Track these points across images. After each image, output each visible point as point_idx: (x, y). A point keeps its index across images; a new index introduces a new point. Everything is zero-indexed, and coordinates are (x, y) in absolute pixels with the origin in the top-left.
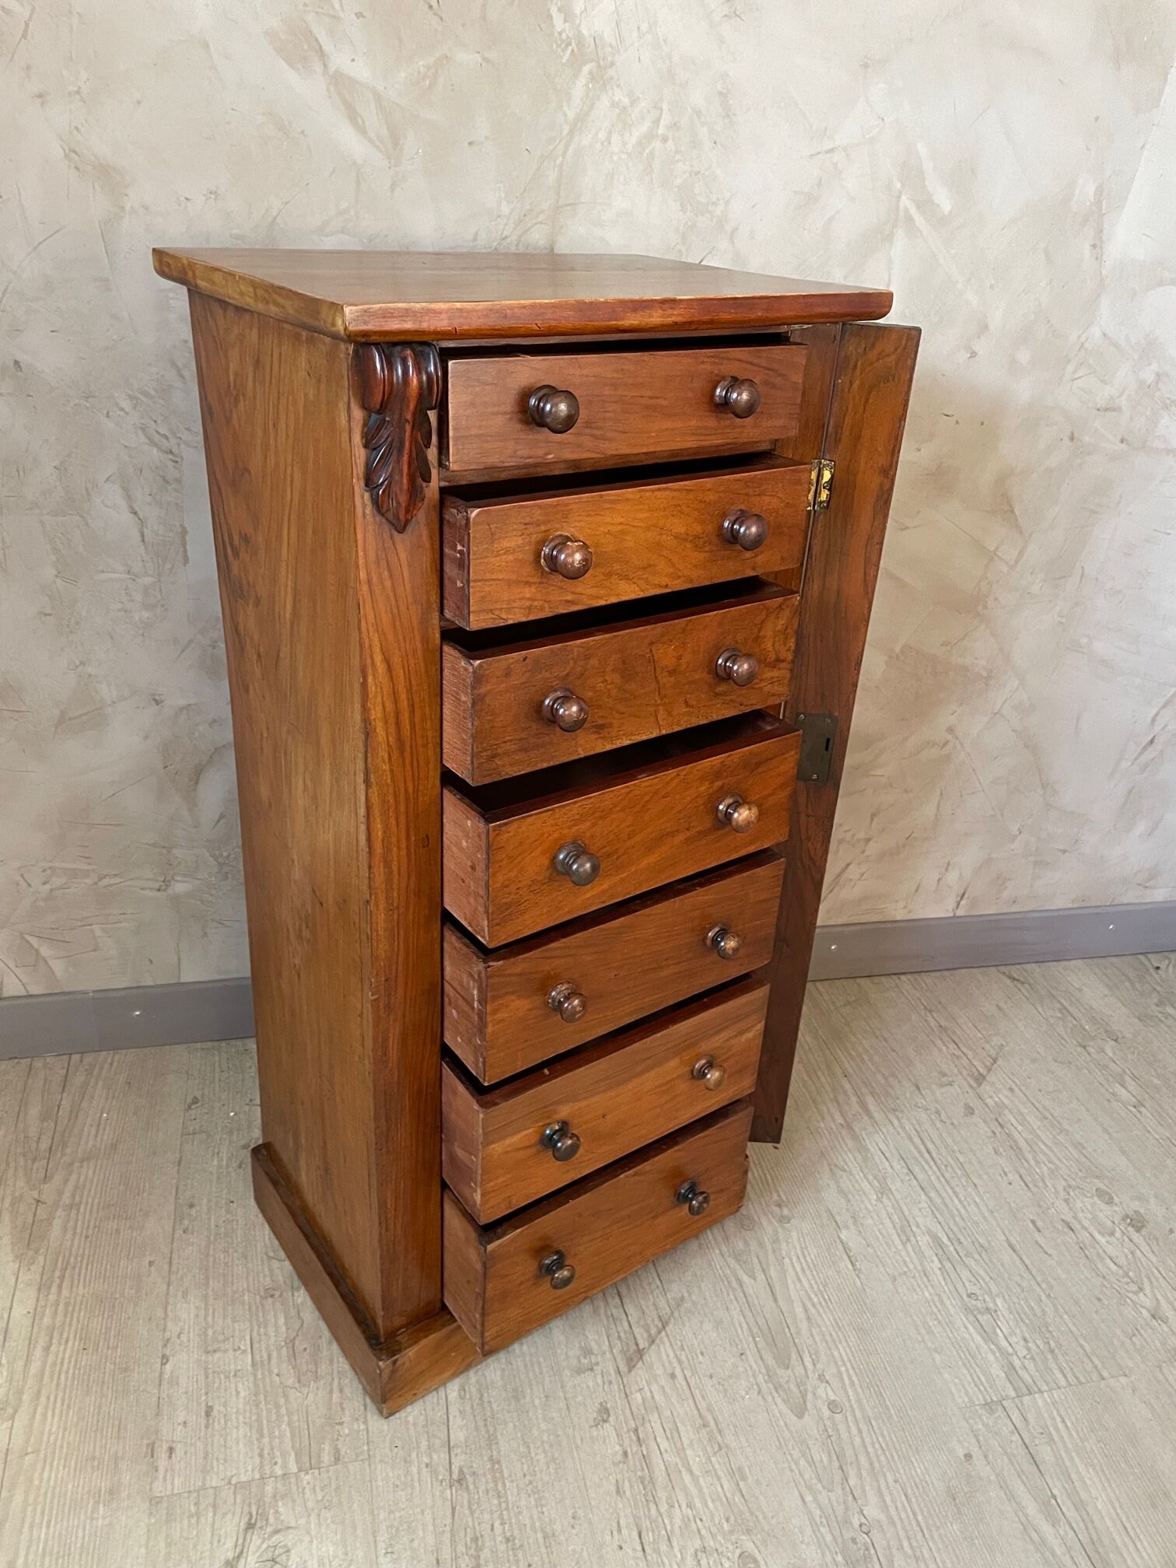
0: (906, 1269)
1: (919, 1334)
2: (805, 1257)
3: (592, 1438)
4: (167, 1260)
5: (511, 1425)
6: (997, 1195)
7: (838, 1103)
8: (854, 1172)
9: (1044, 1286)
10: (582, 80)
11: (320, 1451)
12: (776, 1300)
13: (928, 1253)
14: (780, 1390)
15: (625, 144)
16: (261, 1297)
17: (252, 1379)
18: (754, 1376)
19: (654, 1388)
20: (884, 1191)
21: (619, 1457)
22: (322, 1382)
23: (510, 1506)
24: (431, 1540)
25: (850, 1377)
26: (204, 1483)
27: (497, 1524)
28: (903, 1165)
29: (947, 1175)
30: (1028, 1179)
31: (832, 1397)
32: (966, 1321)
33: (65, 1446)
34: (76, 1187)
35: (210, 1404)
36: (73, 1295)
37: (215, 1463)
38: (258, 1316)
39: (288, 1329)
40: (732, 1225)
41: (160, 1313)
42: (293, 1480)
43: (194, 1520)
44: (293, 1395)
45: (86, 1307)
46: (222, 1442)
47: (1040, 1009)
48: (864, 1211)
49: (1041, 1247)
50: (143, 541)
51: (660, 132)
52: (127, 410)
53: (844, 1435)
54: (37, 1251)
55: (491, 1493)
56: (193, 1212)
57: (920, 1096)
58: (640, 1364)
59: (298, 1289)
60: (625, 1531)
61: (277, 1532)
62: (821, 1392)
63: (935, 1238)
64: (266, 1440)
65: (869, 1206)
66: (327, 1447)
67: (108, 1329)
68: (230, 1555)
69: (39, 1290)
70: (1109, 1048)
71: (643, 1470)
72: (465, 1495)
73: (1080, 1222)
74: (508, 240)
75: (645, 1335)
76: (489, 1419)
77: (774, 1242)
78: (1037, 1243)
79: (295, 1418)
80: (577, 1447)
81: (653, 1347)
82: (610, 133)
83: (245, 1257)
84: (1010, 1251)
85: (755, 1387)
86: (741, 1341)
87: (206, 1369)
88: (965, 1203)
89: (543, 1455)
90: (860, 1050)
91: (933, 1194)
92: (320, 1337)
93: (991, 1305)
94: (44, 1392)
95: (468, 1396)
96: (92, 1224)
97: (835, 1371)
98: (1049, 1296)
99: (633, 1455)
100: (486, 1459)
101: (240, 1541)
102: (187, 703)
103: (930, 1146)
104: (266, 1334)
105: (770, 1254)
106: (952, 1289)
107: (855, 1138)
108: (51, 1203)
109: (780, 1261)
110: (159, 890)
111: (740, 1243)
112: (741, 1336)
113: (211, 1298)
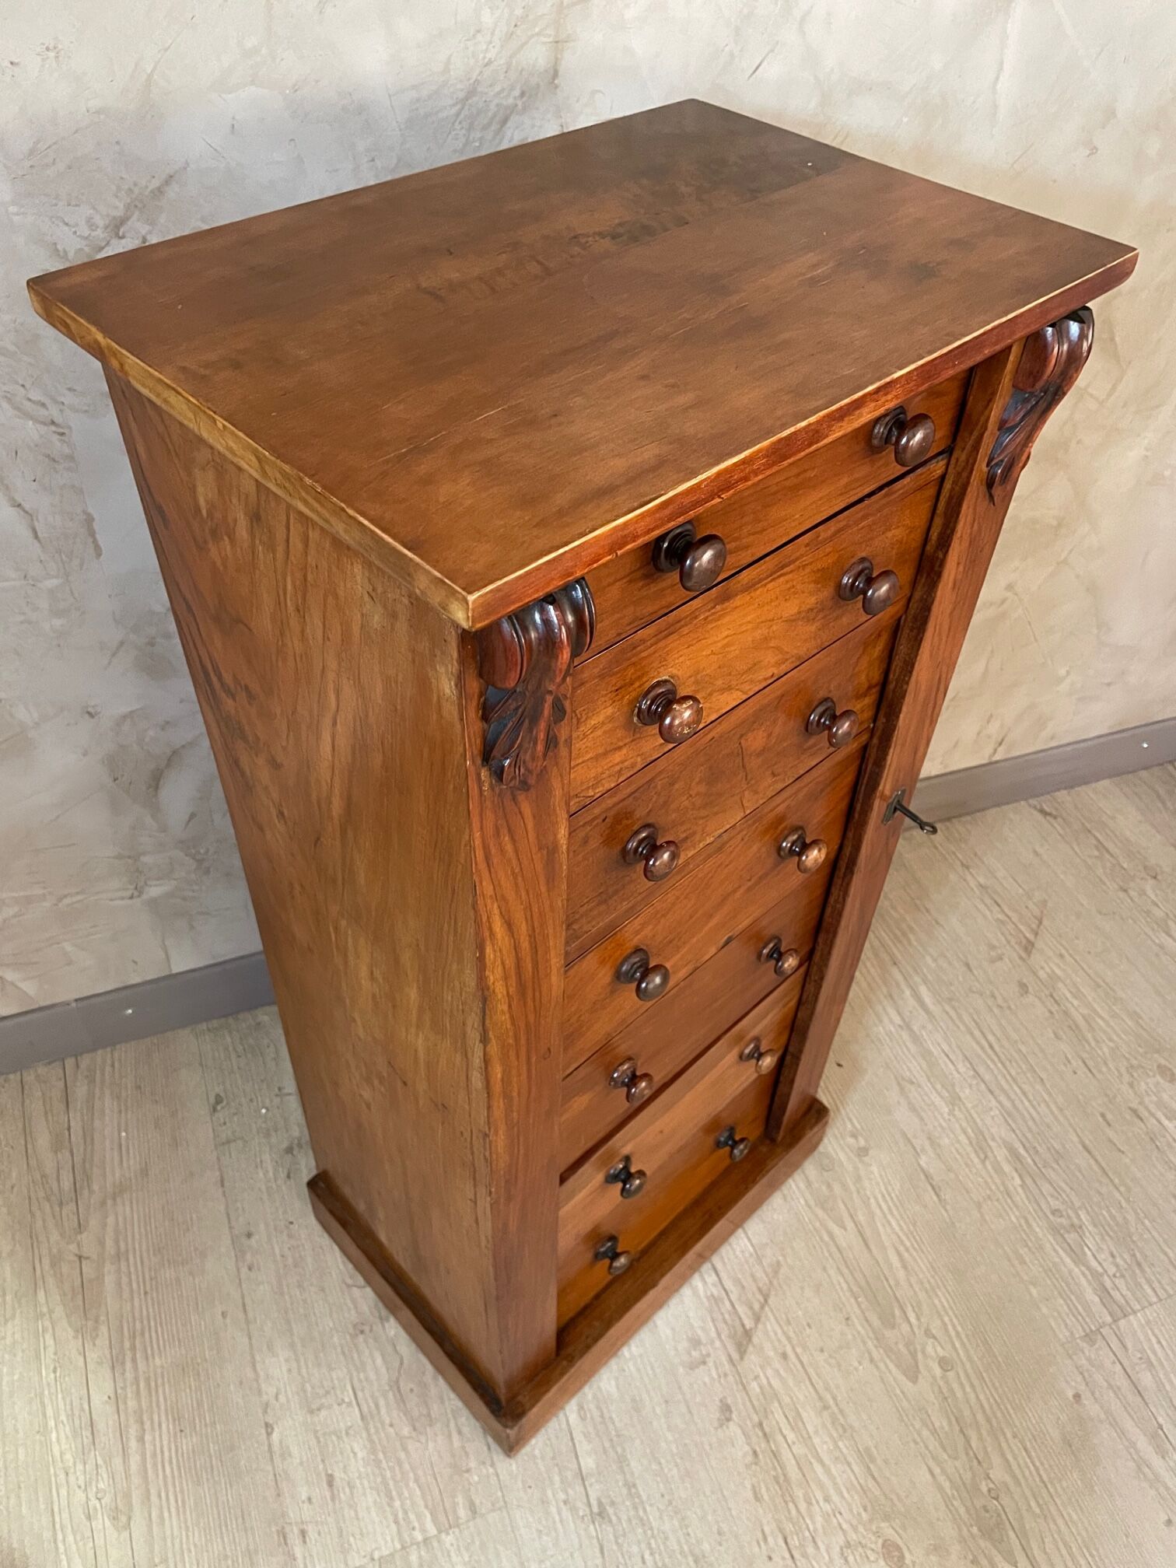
0: (988, 1192)
1: (1013, 1266)
2: (889, 1195)
3: (719, 1441)
4: (241, 1308)
5: (638, 1442)
6: (1064, 1089)
7: (892, 998)
8: (922, 1084)
9: (1122, 1189)
11: (455, 1505)
12: (870, 1250)
13: (1007, 1168)
14: (890, 1354)
16: (351, 1335)
17: (364, 1435)
18: (864, 1343)
20: (954, 1100)
21: (750, 1458)
22: (438, 1426)
23: (656, 1532)
25: (954, 1327)
27: (647, 1556)
28: (969, 1067)
29: (1013, 1073)
30: (1091, 1063)
31: (941, 1353)
32: (1054, 1244)
33: (193, 1549)
34: (117, 1232)
35: (330, 1472)
36: (151, 1369)
37: (352, 1539)
38: (352, 1358)
39: (388, 1369)
41: (250, 1374)
42: (435, 1544)
45: (169, 1381)
46: (353, 1514)
47: (1076, 848)
48: (940, 1129)
49: (1115, 1145)
50: (36, 537)
53: (959, 1394)
54: (97, 1321)
55: (634, 1522)
56: (253, 1241)
57: (972, 977)
58: (751, 1348)
59: (388, 1320)
60: (770, 1540)
62: (929, 1349)
63: (1012, 1151)
64: (397, 1503)
65: (944, 1124)
66: (460, 1499)
67: (200, 1404)
69: (113, 1368)
70: (1149, 886)
71: (776, 1469)
72: (610, 1529)
73: (1147, 1108)
75: (750, 1313)
76: (615, 1439)
77: (856, 1181)
78: (1110, 1141)
79: (420, 1472)
80: (707, 1455)
81: (760, 1326)
83: (323, 1290)
84: (1086, 1154)
85: (867, 1355)
86: (844, 1305)
87: (316, 1432)
88: (1035, 1103)
89: (676, 1470)
90: (904, 926)
91: (1002, 1098)
92: (424, 1373)
93: (1076, 1221)
94: (153, 1492)
95: (588, 1416)
96: (147, 1277)
97: (939, 1322)
98: (1128, 1201)
99: (763, 1452)
100: (620, 1484)
102: (129, 709)
103: (991, 1038)
104: (367, 1379)
105: (855, 1195)
106: (1036, 1208)
107: (916, 1039)
108: (95, 1257)
109: (866, 1203)
110: (132, 897)
111: (824, 1188)
112: (843, 1299)
113: (299, 1345)
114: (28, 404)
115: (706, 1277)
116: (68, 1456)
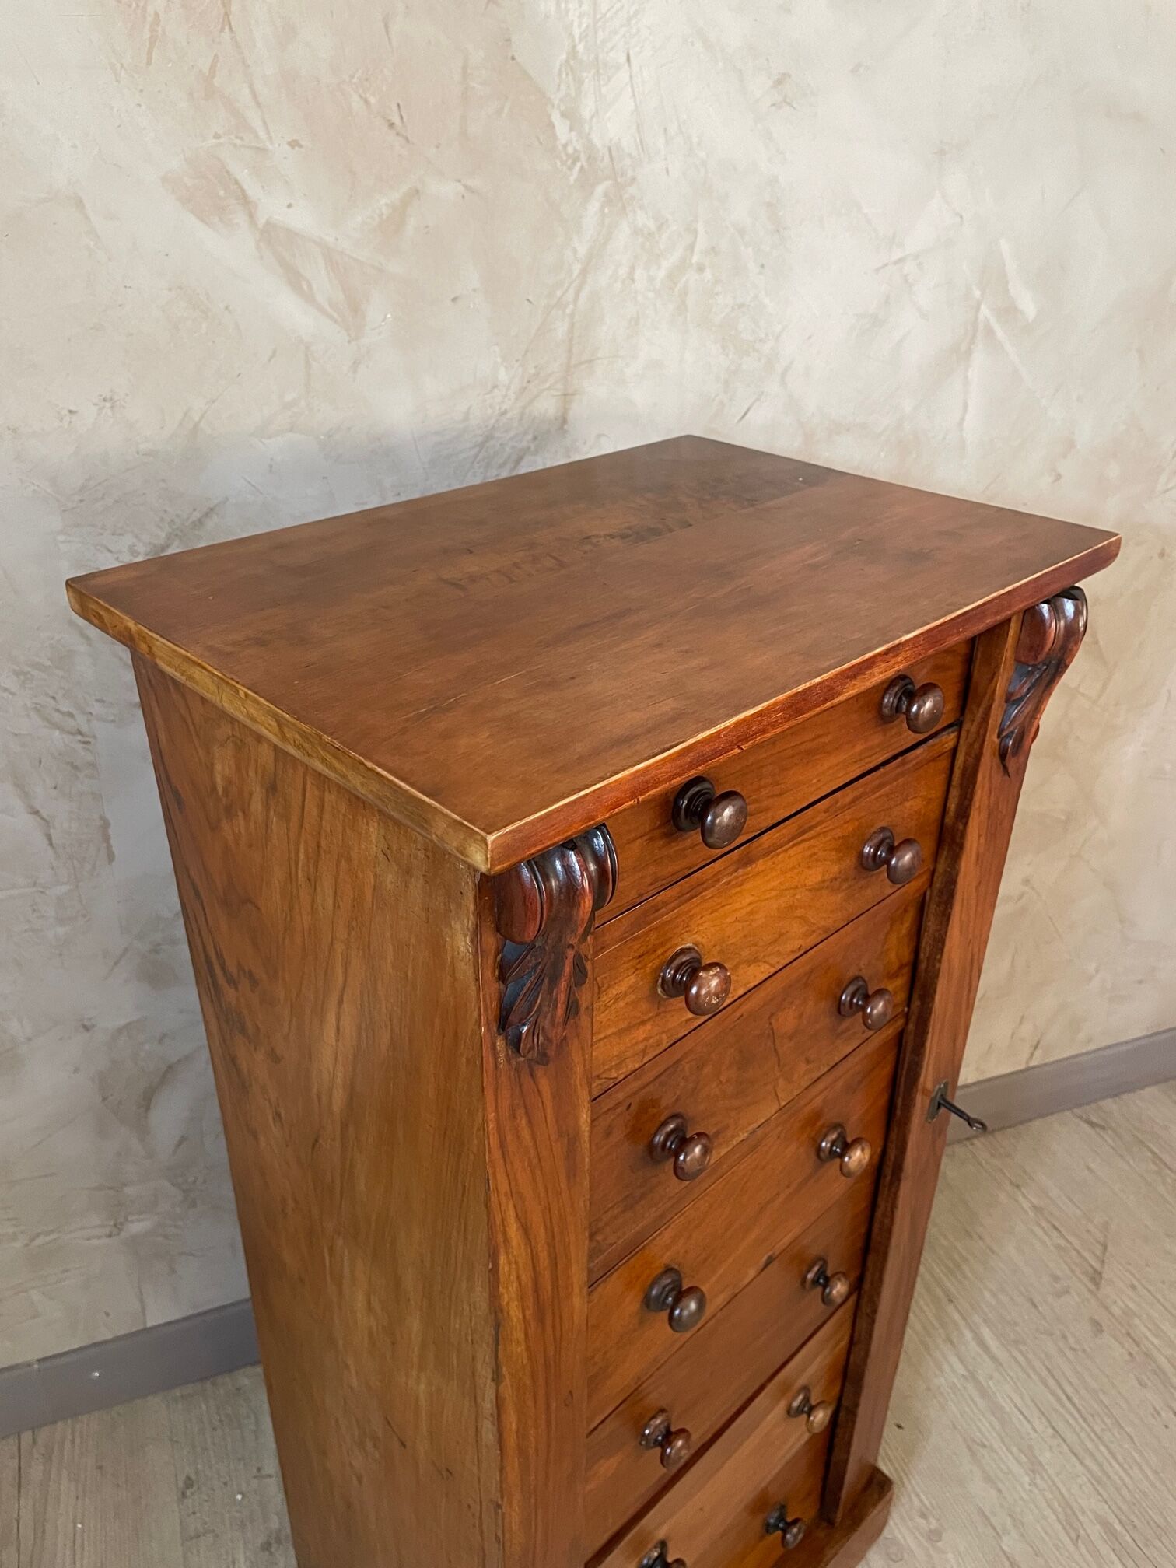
6: (1157, 1446)
7: (952, 1343)
8: (996, 1446)
10: (594, 206)
13: (1103, 1548)
15: (651, 279)
20: (1035, 1467)
28: (1046, 1423)
29: (1097, 1429)
47: (1132, 1162)
48: (1021, 1502)
50: (51, 844)
51: (695, 259)
52: (13, 690)
57: (1039, 1315)
65: (1025, 1496)
74: (509, 415)
82: (633, 268)
88: (1126, 1466)
90: (956, 1256)
91: (1088, 1461)
102: (125, 1021)
103: (1069, 1390)
107: (984, 1393)
110: (110, 1236)
114: (56, 715)
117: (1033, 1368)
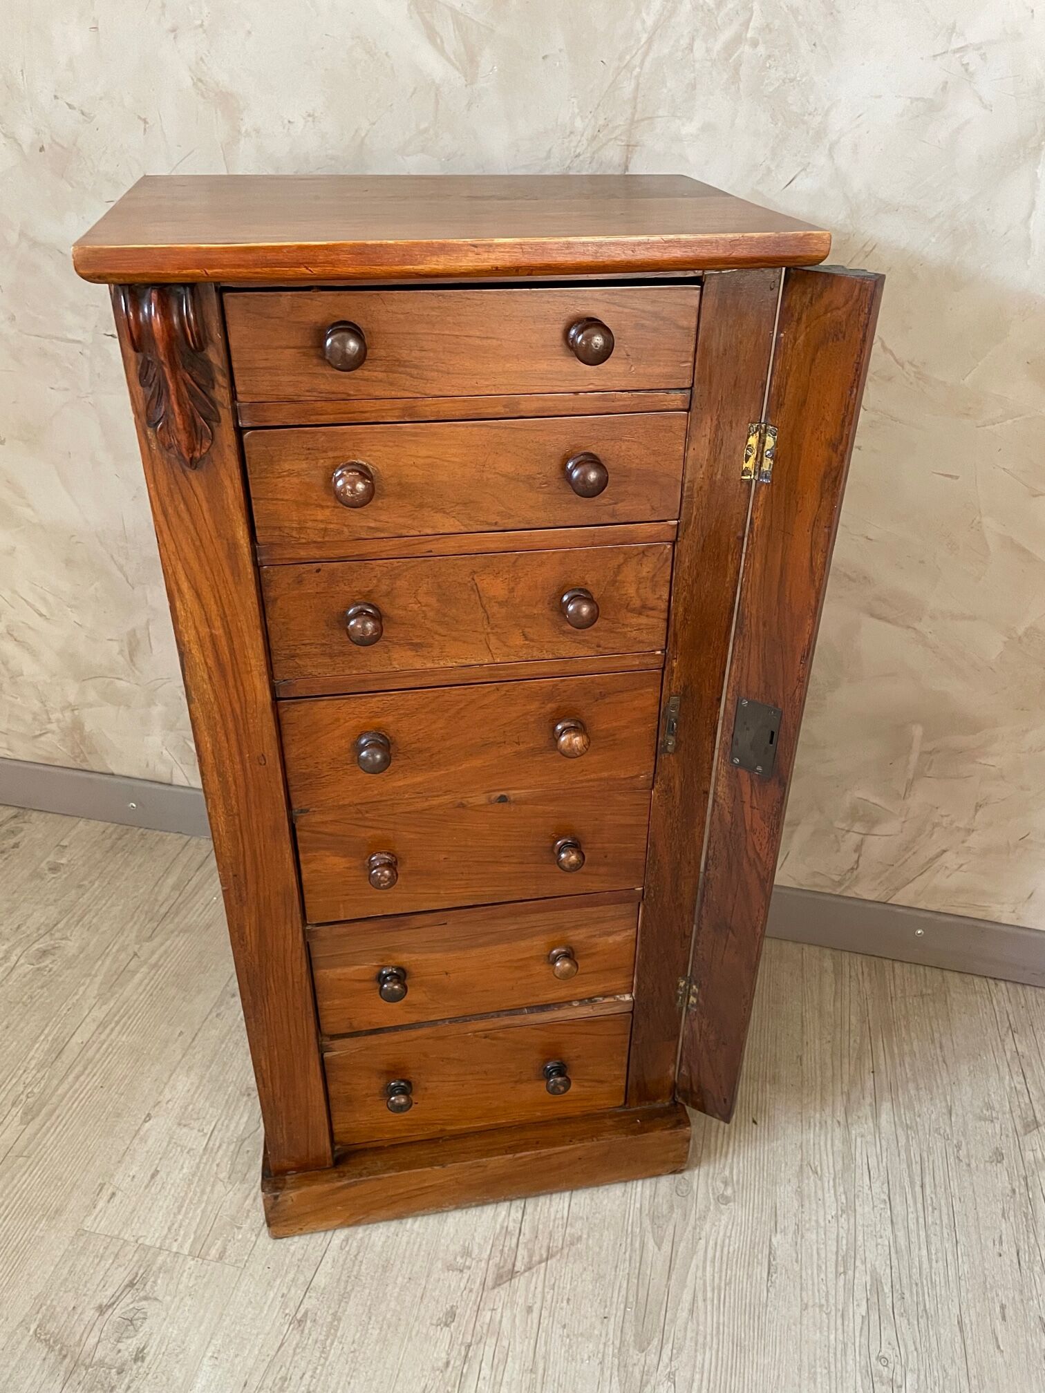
0: (823, 1301)
1: (800, 1376)
2: (722, 1246)
3: (427, 1334)
4: (193, 1036)
5: (367, 1291)
6: (977, 1263)
7: (849, 1100)
8: (825, 1179)
9: (974, 1382)
11: (213, 1244)
12: (669, 1278)
13: (860, 1294)
14: (622, 1369)
15: (708, 50)
16: (241, 1093)
17: (197, 1160)
18: (605, 1344)
19: (507, 1313)
20: (848, 1210)
21: (441, 1364)
22: (246, 1186)
23: (327, 1363)
24: (250, 1362)
26: (119, 1234)
27: (307, 1376)
28: (886, 1190)
29: (930, 1220)
30: (1025, 1257)
32: (859, 1383)
33: (49, 1160)
34: (166, 952)
35: (159, 1169)
36: (117, 1040)
37: (136, 1220)
38: (230, 1107)
39: (244, 1130)
40: (667, 1184)
41: (165, 1079)
43: (96, 1261)
44: (219, 1187)
45: (118, 1054)
46: (150, 1204)
48: (813, 1223)
49: (996, 1338)
51: (749, 35)
54: (112, 996)
55: (318, 1345)
56: (231, 1002)
57: (948, 1121)
58: (506, 1285)
61: (146, 1298)
64: (180, 1217)
65: (821, 1221)
66: (219, 1243)
67: (125, 1077)
68: (105, 1301)
69: (99, 1027)
71: (454, 1386)
72: (298, 1336)
74: (581, 158)
75: (526, 1260)
76: (353, 1278)
77: (700, 1218)
78: (994, 1332)
79: (210, 1208)
80: (410, 1338)
81: (527, 1274)
82: (693, 39)
84: (957, 1330)
85: (600, 1356)
86: (611, 1305)
87: (171, 1138)
88: (934, 1257)
89: (378, 1331)
90: (906, 1048)
91: (901, 1234)
93: (898, 1378)
94: (58, 1112)
95: (347, 1249)
96: (160, 985)
97: (689, 1375)
99: (453, 1368)
100: (330, 1312)
101: (117, 1294)
103: (928, 1180)
104: (227, 1126)
105: (690, 1228)
106: (864, 1341)
107: (847, 1141)
108: (142, 959)
109: (695, 1241)
111: (665, 1207)
112: (615, 1300)
113: (205, 1081)
115: (513, 1211)
116: (33, 1063)
117: (908, 1151)
